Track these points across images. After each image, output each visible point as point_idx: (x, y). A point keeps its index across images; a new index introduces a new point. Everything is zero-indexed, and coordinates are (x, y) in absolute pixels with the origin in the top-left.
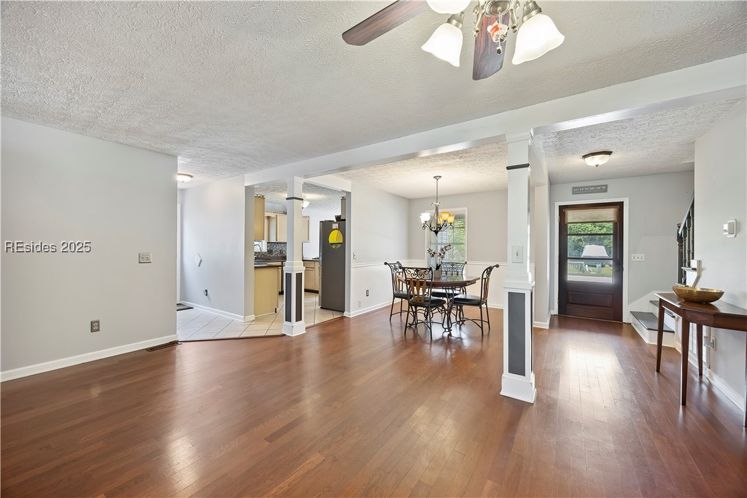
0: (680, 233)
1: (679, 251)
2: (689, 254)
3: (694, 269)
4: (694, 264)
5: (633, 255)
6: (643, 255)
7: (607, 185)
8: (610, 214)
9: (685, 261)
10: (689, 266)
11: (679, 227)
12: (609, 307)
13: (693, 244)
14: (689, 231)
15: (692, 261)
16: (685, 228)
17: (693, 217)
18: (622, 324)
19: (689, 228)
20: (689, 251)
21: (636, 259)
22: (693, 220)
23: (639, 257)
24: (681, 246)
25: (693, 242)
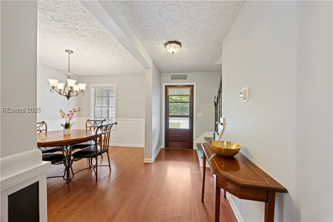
0: (215, 101)
1: (215, 112)
2: (219, 113)
3: (222, 124)
4: (222, 120)
5: (197, 113)
6: (202, 113)
7: (187, 75)
8: (187, 91)
9: (218, 117)
10: (219, 122)
11: (215, 98)
12: (188, 142)
13: (221, 107)
14: (219, 100)
15: (221, 118)
16: (218, 98)
17: (221, 91)
18: (193, 150)
19: (219, 98)
20: (219, 112)
21: (199, 116)
22: (221, 93)
23: (200, 115)
24: (216, 109)
25: (221, 106)
